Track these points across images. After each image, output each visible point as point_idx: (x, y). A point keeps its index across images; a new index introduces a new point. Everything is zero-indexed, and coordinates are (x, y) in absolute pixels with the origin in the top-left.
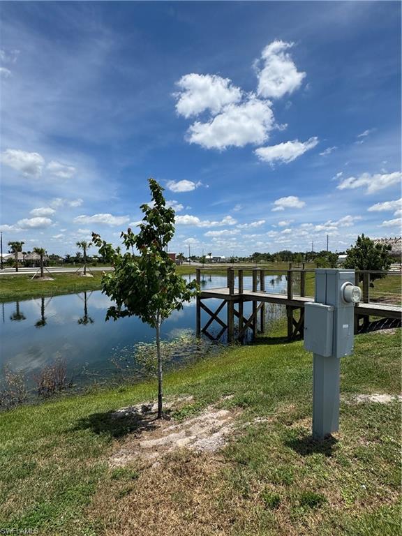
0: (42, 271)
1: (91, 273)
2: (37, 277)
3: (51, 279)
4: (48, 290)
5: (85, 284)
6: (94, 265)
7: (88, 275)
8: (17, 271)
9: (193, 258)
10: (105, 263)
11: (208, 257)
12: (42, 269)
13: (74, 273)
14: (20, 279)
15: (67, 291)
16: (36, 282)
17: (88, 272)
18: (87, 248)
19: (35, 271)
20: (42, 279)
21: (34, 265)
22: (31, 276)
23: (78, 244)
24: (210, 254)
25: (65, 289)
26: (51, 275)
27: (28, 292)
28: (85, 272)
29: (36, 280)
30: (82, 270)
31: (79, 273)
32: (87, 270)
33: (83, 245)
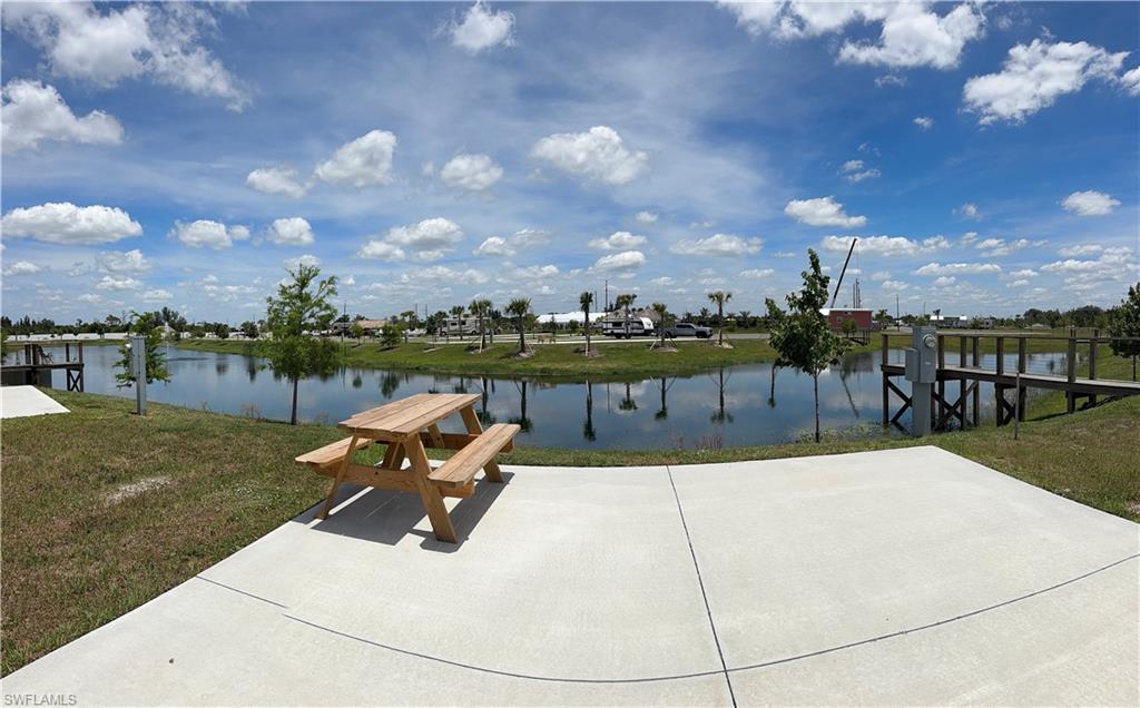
0: (663, 339)
2: (656, 347)
3: (674, 350)
4: (672, 366)
5: (721, 359)
6: (732, 331)
7: (726, 346)
9: (909, 320)
10: (747, 327)
11: (933, 318)
12: (663, 335)
13: (705, 341)
14: (637, 348)
15: (697, 367)
16: (656, 354)
17: (725, 340)
18: (724, 302)
20: (663, 350)
22: (649, 345)
23: (711, 296)
25: (695, 365)
26: (674, 344)
27: (648, 367)
28: (721, 341)
29: (656, 351)
30: (716, 337)
31: (712, 343)
32: (724, 337)
33: (718, 298)
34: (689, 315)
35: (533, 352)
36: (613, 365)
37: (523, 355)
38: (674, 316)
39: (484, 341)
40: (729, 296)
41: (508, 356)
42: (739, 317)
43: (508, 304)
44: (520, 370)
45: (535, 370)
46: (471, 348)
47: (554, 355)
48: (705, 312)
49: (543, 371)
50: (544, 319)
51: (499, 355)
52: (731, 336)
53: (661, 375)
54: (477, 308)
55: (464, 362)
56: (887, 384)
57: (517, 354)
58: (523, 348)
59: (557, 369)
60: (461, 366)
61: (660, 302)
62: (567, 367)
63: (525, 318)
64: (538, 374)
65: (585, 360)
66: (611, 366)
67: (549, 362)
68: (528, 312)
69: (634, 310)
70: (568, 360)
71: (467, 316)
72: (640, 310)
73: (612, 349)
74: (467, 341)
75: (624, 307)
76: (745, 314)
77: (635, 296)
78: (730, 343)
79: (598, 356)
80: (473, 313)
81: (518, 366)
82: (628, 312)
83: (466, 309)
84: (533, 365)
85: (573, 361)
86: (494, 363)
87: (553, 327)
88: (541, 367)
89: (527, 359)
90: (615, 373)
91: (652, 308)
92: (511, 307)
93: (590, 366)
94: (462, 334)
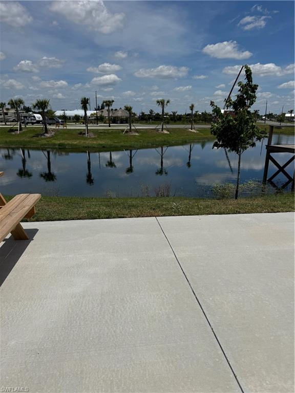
0: (130, 127)
1: (168, 130)
2: (127, 132)
3: (137, 134)
4: (136, 143)
5: (163, 139)
6: (168, 123)
7: (165, 132)
8: (110, 126)
9: (270, 116)
10: (175, 121)
11: (288, 115)
12: (130, 125)
13: (154, 129)
15: (150, 144)
16: (127, 136)
17: (165, 129)
18: (165, 106)
19: (125, 127)
20: (131, 134)
21: (119, 122)
22: (123, 131)
23: (158, 102)
24: (291, 112)
26: (136, 131)
27: (122, 144)
28: (162, 129)
29: (126, 134)
30: (160, 127)
31: (157, 130)
32: (164, 127)
33: (162, 103)
34: (143, 113)
35: (53, 133)
36: (102, 142)
37: (47, 135)
38: (135, 114)
39: (20, 126)
40: (168, 102)
41: (37, 135)
42: (171, 115)
43: (35, 102)
44: (45, 144)
45: (55, 145)
46: (12, 130)
47: (66, 135)
48: (151, 112)
49: (60, 145)
50: (59, 113)
51: (31, 135)
52: (169, 126)
53: (130, 148)
54: (15, 104)
55: (8, 140)
56: (269, 158)
57: (43, 135)
58: (46, 131)
59: (69, 144)
60: (6, 142)
61: (129, 105)
62: (75, 143)
63: (47, 112)
64: (57, 147)
65: (86, 139)
66: (101, 142)
67: (63, 139)
68: (49, 108)
69: (112, 110)
70: (76, 139)
71: (8, 109)
72: (116, 110)
73: (101, 132)
74: (9, 125)
75: (106, 108)
76: (174, 113)
77: (113, 101)
78: (168, 131)
79: (93, 136)
80: (12, 108)
81: (44, 142)
82: (108, 110)
83: (7, 104)
84: (54, 141)
85: (78, 139)
86: (29, 140)
87: (65, 118)
88: (59, 142)
89: (49, 138)
90: (104, 147)
91: (123, 108)
92: (37, 105)
93: (89, 142)
94: (6, 121)
